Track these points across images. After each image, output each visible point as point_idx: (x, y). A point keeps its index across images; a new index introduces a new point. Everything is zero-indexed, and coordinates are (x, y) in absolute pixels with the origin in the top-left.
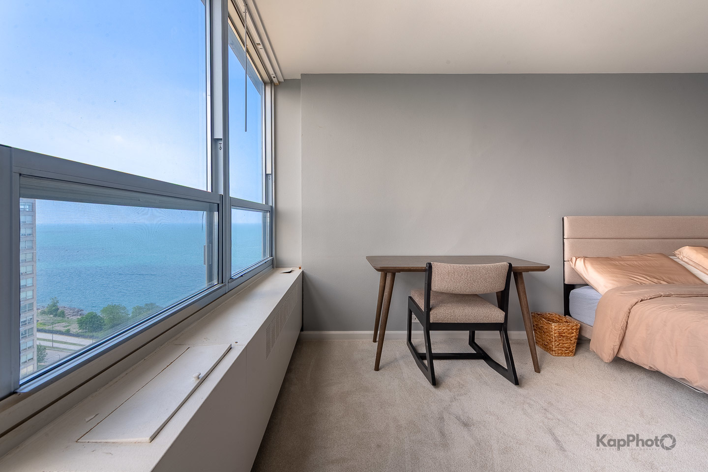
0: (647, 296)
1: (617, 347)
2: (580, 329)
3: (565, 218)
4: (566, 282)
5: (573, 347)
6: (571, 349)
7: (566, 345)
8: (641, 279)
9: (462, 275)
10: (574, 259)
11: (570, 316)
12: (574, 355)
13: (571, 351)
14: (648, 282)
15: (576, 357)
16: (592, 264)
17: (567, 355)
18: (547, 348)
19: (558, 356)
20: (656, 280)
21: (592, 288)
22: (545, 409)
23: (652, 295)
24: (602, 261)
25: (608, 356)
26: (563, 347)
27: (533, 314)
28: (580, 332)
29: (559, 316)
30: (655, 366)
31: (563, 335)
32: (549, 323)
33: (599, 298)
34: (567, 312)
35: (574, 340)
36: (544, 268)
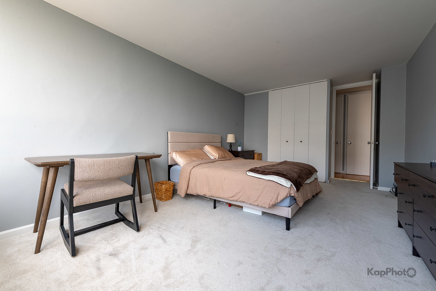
0: (196, 165)
1: (186, 189)
2: (174, 186)
3: (169, 132)
4: (169, 165)
5: (171, 195)
6: (170, 196)
7: (168, 195)
8: (194, 159)
9: (101, 166)
10: (172, 152)
11: (170, 180)
12: (172, 199)
13: (170, 197)
14: (196, 160)
15: (173, 199)
16: (178, 154)
17: (169, 199)
18: (161, 199)
19: (165, 201)
20: (198, 159)
21: (179, 165)
22: (159, 228)
23: (197, 164)
24: (182, 152)
25: (183, 195)
26: (167, 196)
27: (155, 183)
28: (174, 187)
29: (166, 181)
30: (197, 193)
31: (167, 190)
32: (162, 186)
33: (181, 169)
34: (169, 179)
35: (171, 191)
36: (159, 156)
